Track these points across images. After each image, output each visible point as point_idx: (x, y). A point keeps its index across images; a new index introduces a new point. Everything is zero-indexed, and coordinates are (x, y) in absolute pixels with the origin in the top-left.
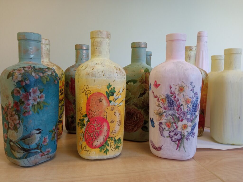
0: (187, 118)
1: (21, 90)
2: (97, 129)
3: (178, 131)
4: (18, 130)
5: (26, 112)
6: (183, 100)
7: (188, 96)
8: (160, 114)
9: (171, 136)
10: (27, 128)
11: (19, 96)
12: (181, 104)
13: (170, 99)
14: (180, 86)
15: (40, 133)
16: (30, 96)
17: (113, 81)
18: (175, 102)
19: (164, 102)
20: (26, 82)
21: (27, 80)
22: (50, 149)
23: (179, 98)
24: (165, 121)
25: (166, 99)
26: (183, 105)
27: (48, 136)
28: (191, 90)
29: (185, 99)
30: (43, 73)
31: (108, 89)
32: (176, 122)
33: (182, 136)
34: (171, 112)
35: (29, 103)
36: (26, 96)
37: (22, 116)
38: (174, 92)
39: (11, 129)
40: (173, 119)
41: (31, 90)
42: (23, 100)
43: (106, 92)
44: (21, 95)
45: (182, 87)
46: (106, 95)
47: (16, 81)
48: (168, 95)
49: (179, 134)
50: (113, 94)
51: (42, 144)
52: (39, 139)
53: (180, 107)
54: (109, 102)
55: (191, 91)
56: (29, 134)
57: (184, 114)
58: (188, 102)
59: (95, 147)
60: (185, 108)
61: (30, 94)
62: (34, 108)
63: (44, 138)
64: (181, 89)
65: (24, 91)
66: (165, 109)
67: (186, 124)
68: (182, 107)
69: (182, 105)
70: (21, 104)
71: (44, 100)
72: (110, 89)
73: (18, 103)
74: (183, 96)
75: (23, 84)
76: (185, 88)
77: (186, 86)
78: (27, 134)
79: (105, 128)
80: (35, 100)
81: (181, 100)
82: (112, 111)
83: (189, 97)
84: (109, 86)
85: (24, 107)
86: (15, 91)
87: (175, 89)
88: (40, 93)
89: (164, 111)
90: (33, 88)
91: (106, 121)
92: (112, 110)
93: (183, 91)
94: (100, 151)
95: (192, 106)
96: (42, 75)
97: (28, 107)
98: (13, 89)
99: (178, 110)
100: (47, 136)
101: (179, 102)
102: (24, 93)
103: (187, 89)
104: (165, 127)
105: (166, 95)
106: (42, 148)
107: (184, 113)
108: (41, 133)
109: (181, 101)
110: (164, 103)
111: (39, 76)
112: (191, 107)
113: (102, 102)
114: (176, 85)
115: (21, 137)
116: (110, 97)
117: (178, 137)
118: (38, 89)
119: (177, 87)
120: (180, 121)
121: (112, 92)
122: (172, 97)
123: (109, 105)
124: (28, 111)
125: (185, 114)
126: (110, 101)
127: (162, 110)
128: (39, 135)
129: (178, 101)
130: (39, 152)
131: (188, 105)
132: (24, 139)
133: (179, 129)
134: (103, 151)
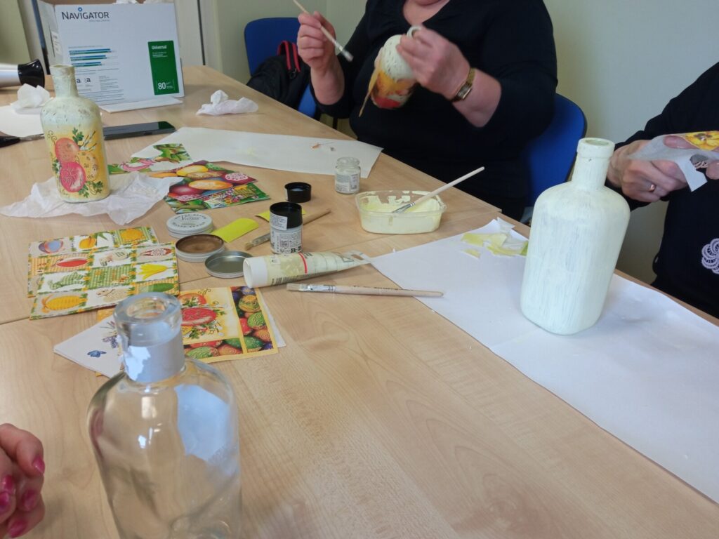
123: (79, 150)
134: (83, 195)
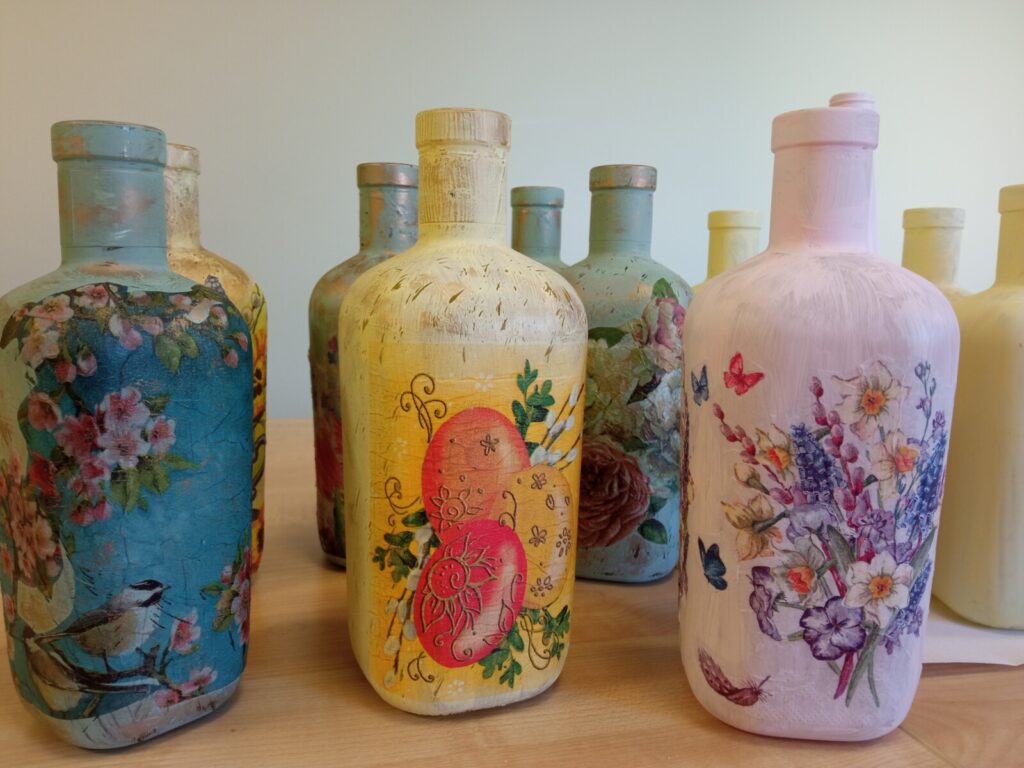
0: (894, 545)
1: (59, 404)
2: (473, 580)
3: (849, 610)
4: (54, 587)
5: (87, 503)
6: (877, 453)
7: (903, 434)
8: (759, 527)
9: (813, 634)
10: (91, 580)
11: (49, 430)
12: (866, 476)
13: (813, 449)
14: (867, 386)
15: (155, 599)
16: (103, 430)
17: (545, 351)
18: (838, 463)
19: (783, 467)
20: (83, 364)
21: (86, 357)
22: (206, 671)
23: (857, 444)
24: (785, 558)
25: (793, 448)
26: (876, 480)
27: (199, 613)
28: (918, 403)
29: (889, 448)
30: (166, 320)
31: (524, 391)
32: (840, 565)
33: (867, 633)
34: (813, 517)
35: (96, 464)
36: (81, 433)
37: (67, 526)
38: (835, 412)
39: (26, 581)
40: (826, 548)
41: (105, 405)
42: (68, 452)
43: (516, 405)
44: (58, 428)
45: (877, 387)
46: (512, 418)
47: (36, 361)
48: (801, 432)
49: (851, 623)
50: (541, 414)
51: (170, 649)
52: (150, 628)
53: (864, 490)
54: (524, 449)
55: (918, 407)
56: (102, 607)
57: (880, 524)
58: (902, 464)
59: (464, 661)
60: (886, 496)
61: (101, 421)
62: (125, 487)
63: (177, 622)
64: (873, 401)
65: (74, 410)
66: (786, 498)
67: (891, 572)
68: (872, 488)
69: (872, 479)
70: (59, 467)
71: (172, 447)
72: (531, 390)
73: (46, 465)
74: (878, 433)
75: (66, 372)
76: (892, 392)
77: (895, 383)
78: (93, 606)
79: (508, 571)
80: (124, 450)
81: (868, 452)
82: (537, 490)
83: (908, 442)
84: (528, 375)
85: (76, 484)
86: (34, 410)
87: (841, 400)
88: (148, 413)
89: (779, 509)
90: (114, 394)
91: (510, 535)
92: (538, 484)
93: (881, 409)
94: (486, 675)
95: (918, 483)
96: (162, 329)
97: (96, 481)
98: (22, 398)
99: (850, 507)
100: (194, 611)
101: (857, 464)
102: (72, 418)
103: (903, 397)
104: (785, 587)
105: (791, 431)
106: (169, 670)
107: (882, 521)
108: (161, 602)
109: (869, 459)
110: (781, 471)
111: (143, 333)
112: (916, 488)
113: (494, 451)
114: (849, 381)
115: (67, 620)
116: (528, 426)
117: (846, 637)
118: (140, 395)
119: (853, 391)
120: (861, 559)
121: (540, 402)
122: (822, 440)
124: (94, 503)
125: (885, 522)
126: (531, 447)
127: (771, 506)
128: (153, 608)
129: (854, 459)
130: (154, 688)
131: (903, 482)
132: (79, 628)
133: (853, 600)
